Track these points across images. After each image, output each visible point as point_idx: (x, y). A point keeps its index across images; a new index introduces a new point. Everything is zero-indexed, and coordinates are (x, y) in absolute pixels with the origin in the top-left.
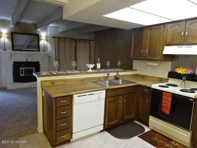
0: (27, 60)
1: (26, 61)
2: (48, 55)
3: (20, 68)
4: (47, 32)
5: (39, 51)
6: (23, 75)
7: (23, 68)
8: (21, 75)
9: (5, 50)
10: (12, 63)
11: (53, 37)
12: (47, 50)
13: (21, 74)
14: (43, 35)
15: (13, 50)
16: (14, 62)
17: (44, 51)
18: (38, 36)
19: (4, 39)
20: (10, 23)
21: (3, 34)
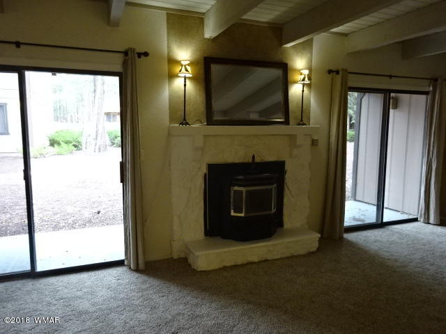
1: (250, 160)
2: (311, 135)
3: (233, 188)
4: (312, 54)
5: (288, 124)
6: (242, 215)
7: (244, 190)
8: (233, 213)
9: (184, 122)
11: (330, 72)
12: (309, 119)
13: (235, 212)
14: (300, 63)
15: (210, 121)
17: (301, 123)
18: (285, 68)
19: (183, 83)
20: (203, 24)
21: (183, 63)
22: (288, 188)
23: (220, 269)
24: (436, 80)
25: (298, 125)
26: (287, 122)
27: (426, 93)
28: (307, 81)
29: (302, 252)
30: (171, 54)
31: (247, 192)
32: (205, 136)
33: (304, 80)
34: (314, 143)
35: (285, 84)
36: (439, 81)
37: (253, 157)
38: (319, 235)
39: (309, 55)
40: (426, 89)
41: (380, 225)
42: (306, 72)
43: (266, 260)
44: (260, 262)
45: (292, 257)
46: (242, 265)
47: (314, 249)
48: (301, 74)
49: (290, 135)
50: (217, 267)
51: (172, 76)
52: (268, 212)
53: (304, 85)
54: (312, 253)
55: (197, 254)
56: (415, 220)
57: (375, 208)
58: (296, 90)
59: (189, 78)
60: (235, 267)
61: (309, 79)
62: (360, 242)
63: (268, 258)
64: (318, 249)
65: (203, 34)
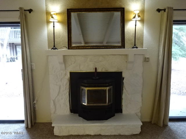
0: (96, 69)
1: (94, 71)
2: (143, 55)
3: (81, 88)
5: (124, 48)
6: (86, 104)
9: (54, 48)
12: (142, 44)
15: (70, 47)
16: (71, 73)
17: (135, 46)
18: (123, 11)
22: (125, 89)
25: (133, 48)
30: (47, 9)
31: (88, 90)
34: (146, 60)
39: (142, 0)
42: (137, 12)
47: (139, 133)
49: (127, 55)
52: (104, 104)
53: (136, 21)
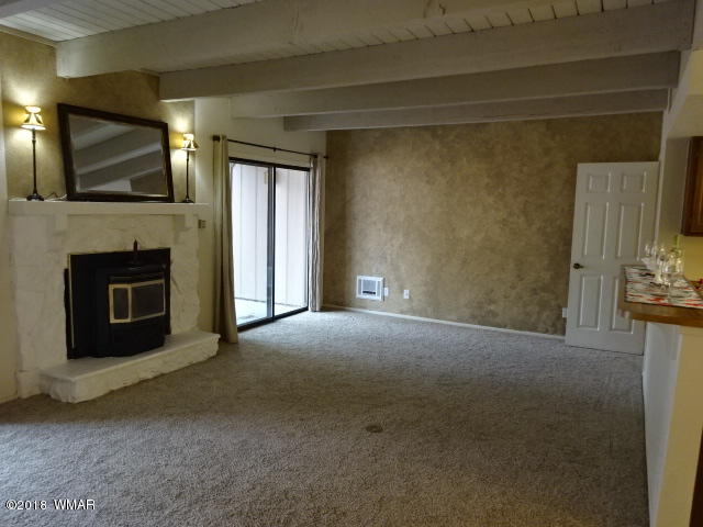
2: (197, 215)
3: (112, 287)
4: (194, 115)
5: (173, 201)
6: (128, 320)
7: (129, 287)
8: (113, 320)
10: (65, 263)
11: (215, 138)
13: (116, 317)
15: (72, 196)
16: (75, 259)
17: (187, 200)
18: (164, 129)
19: (31, 139)
20: (55, 56)
21: (29, 109)
22: (175, 283)
23: (105, 396)
24: (316, 156)
25: (184, 202)
26: (170, 199)
27: (307, 170)
28: (193, 148)
29: (201, 359)
30: (7, 94)
31: (133, 289)
32: (69, 216)
33: (189, 147)
34: (201, 224)
35: (167, 149)
36: (319, 158)
37: (136, 244)
38: (219, 336)
39: (191, 115)
40: (307, 165)
41: (272, 319)
42: (191, 137)
43: (163, 375)
44: (155, 378)
45: (192, 366)
46: (134, 386)
47: (215, 353)
48: (185, 139)
49: (174, 215)
50: (101, 394)
51: (9, 126)
52: (159, 314)
53: (188, 153)
54: (213, 357)
55: (73, 380)
56: (306, 309)
57: (265, 305)
58: (178, 159)
59: (40, 132)
60: (125, 389)
61: (196, 146)
62: (259, 338)
63: (164, 372)
64: (218, 353)
65: (55, 70)
